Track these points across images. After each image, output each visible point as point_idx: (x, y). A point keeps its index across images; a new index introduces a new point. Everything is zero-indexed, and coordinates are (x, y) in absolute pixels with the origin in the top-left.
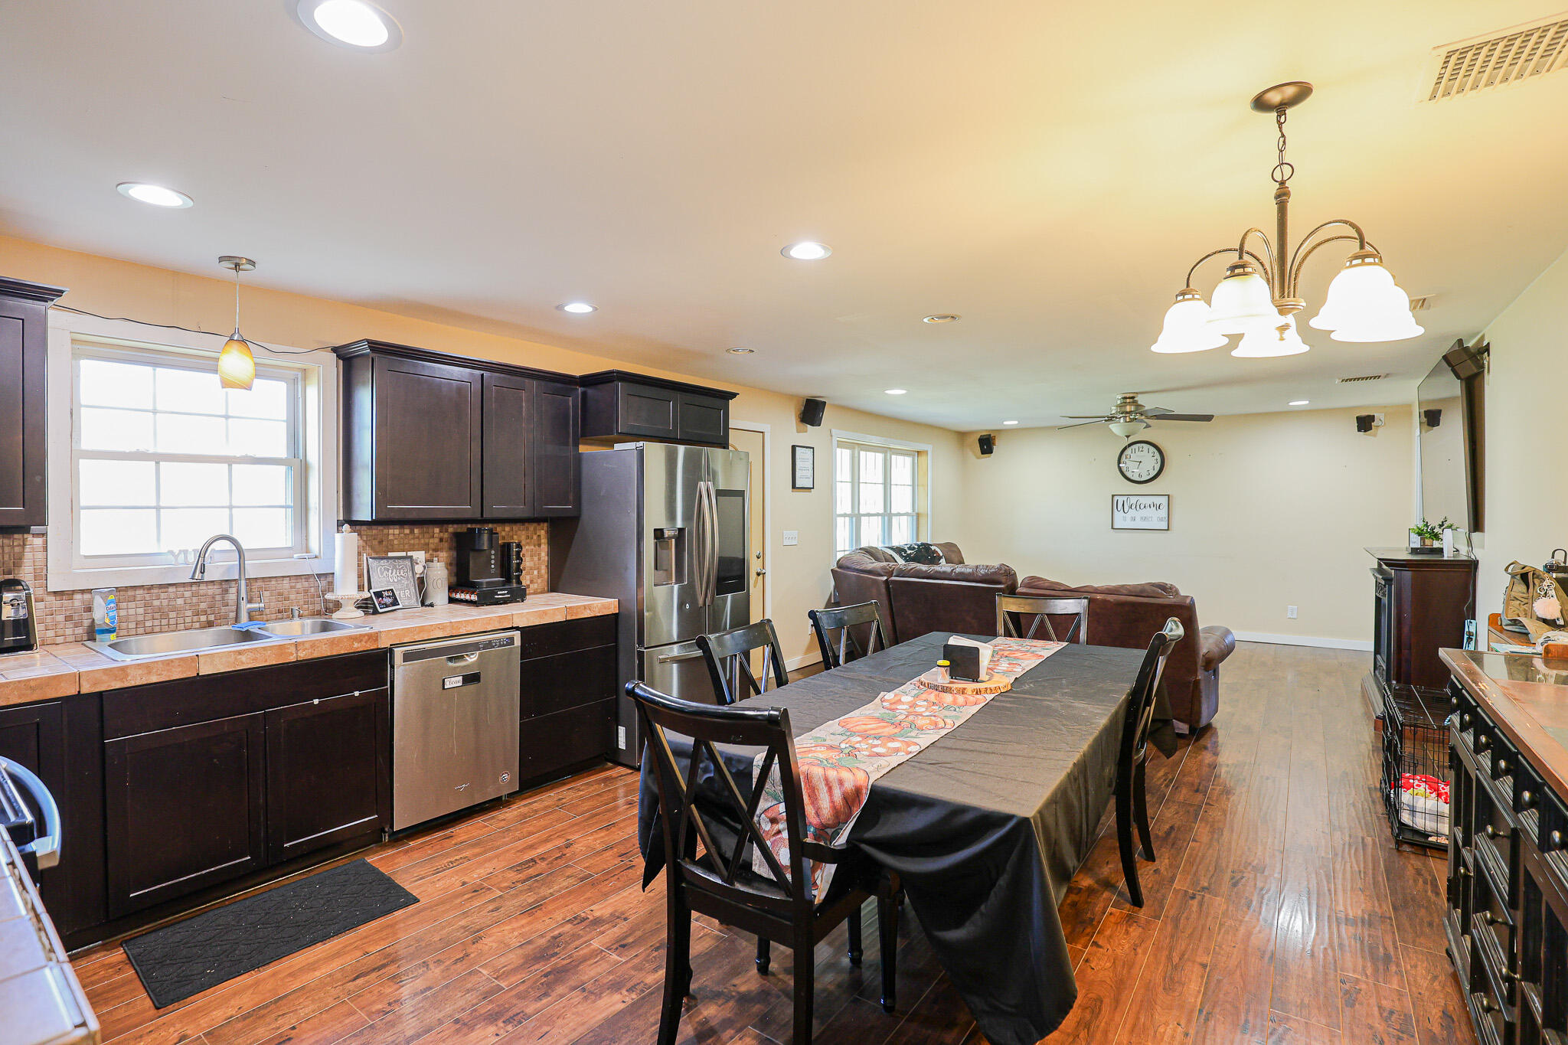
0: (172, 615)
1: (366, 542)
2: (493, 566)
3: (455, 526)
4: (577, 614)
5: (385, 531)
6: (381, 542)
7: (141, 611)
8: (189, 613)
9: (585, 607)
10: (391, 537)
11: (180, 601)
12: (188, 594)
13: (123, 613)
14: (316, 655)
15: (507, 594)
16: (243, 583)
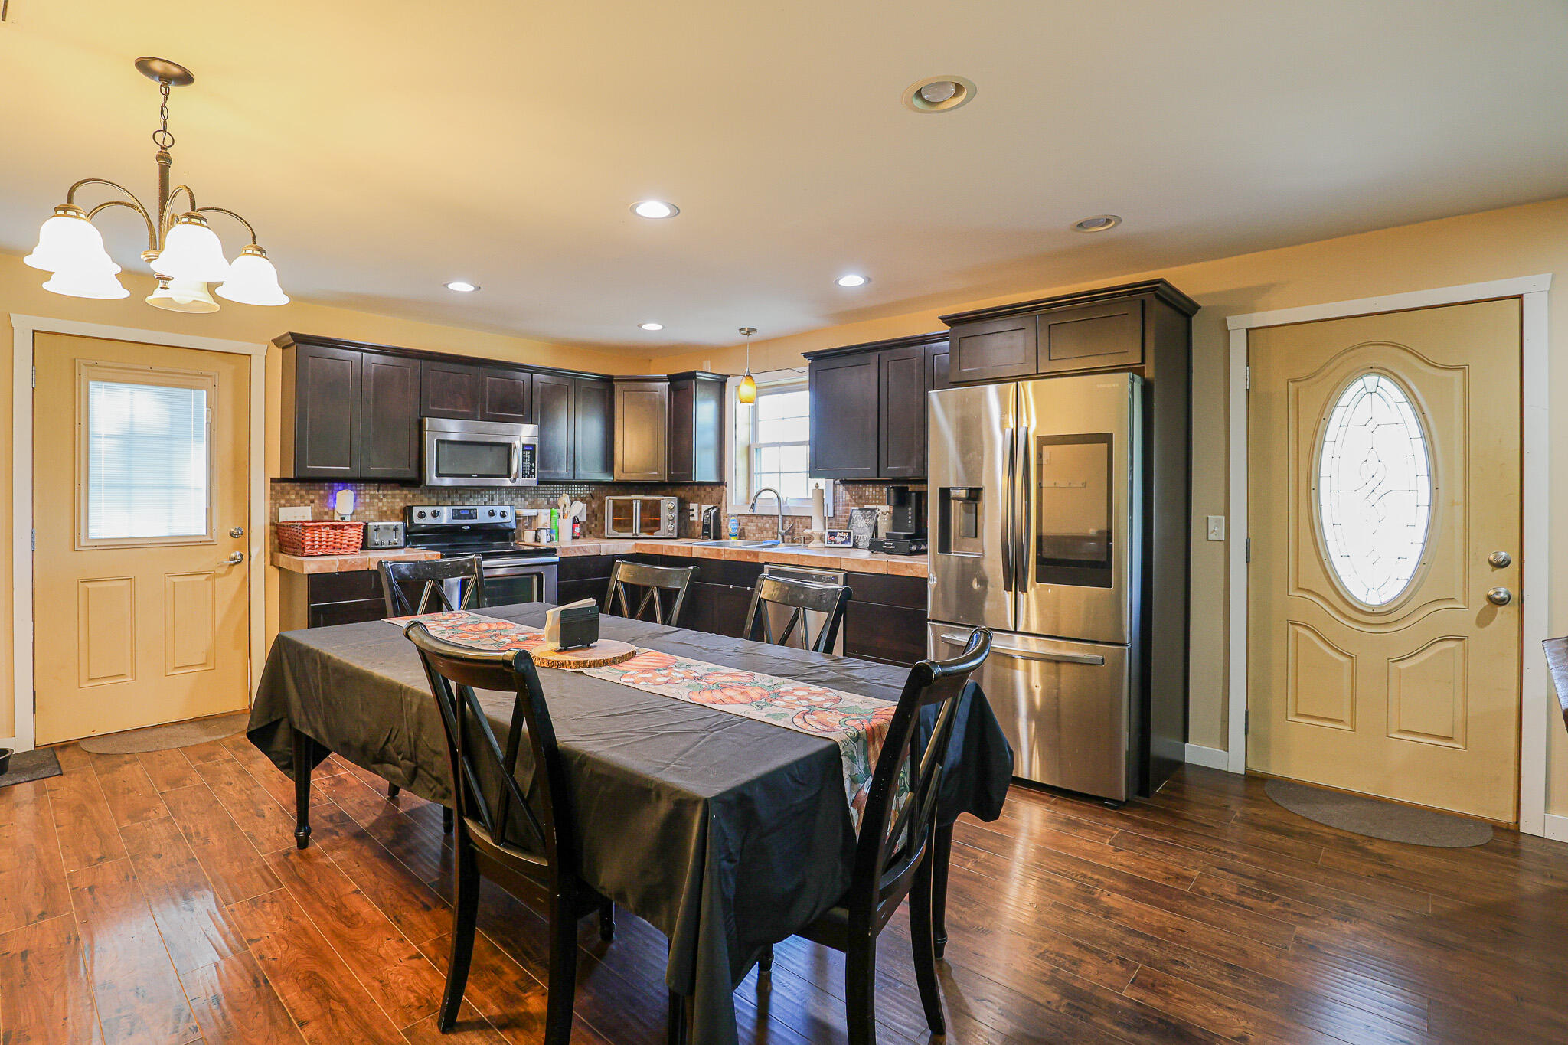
0: (765, 532)
1: (851, 496)
2: (910, 522)
3: (913, 485)
4: (898, 570)
5: (864, 489)
6: (860, 497)
7: (754, 528)
8: (770, 532)
9: (907, 566)
10: (867, 493)
11: (767, 525)
12: (770, 521)
13: (749, 528)
14: (731, 559)
15: (893, 545)
16: (780, 517)
